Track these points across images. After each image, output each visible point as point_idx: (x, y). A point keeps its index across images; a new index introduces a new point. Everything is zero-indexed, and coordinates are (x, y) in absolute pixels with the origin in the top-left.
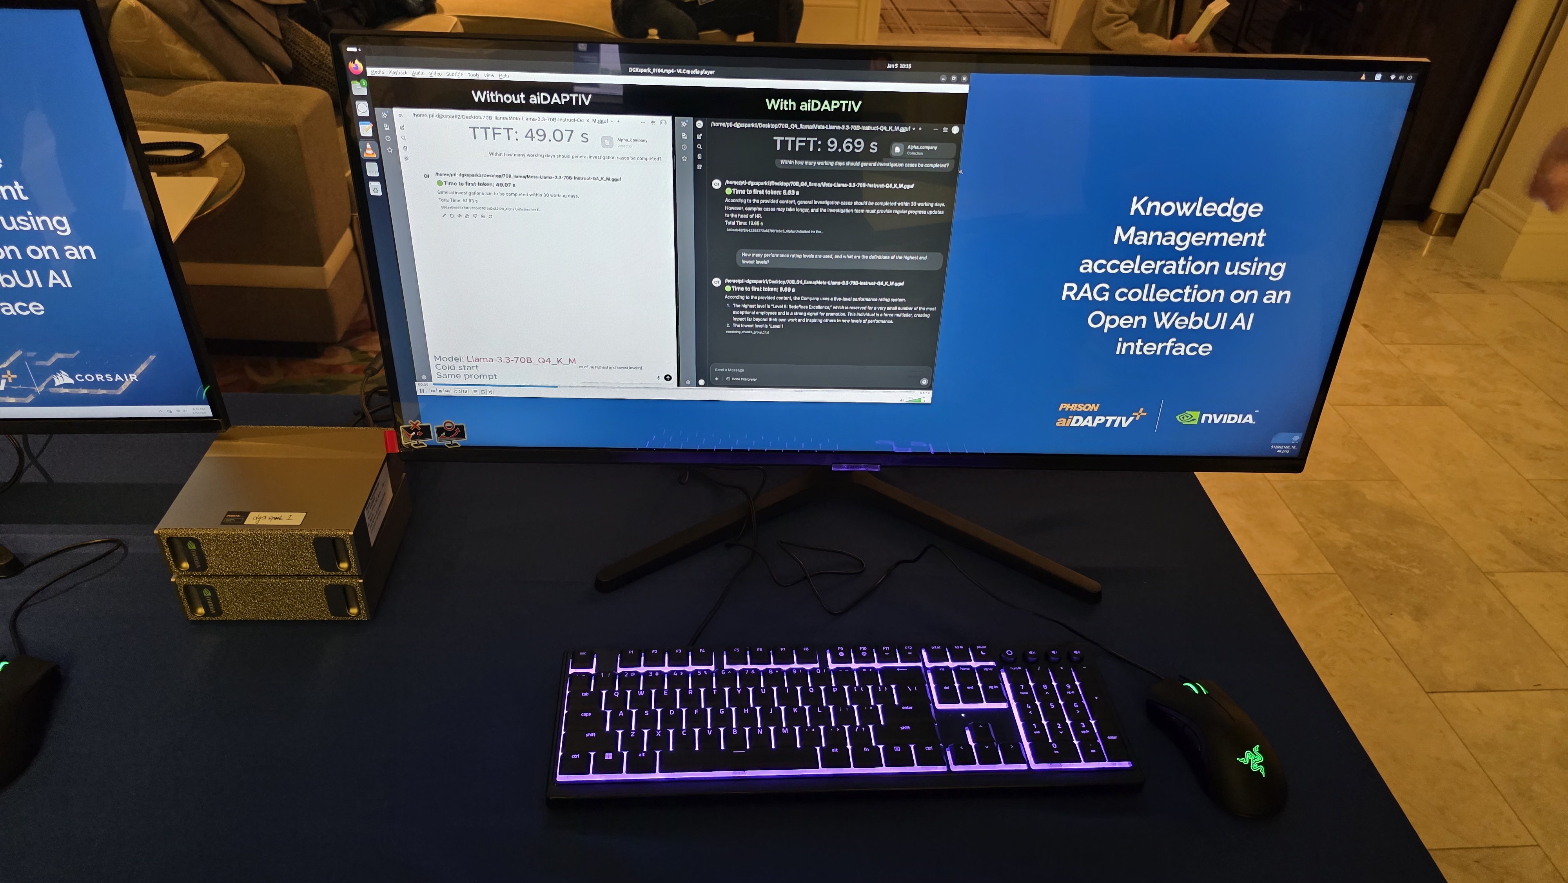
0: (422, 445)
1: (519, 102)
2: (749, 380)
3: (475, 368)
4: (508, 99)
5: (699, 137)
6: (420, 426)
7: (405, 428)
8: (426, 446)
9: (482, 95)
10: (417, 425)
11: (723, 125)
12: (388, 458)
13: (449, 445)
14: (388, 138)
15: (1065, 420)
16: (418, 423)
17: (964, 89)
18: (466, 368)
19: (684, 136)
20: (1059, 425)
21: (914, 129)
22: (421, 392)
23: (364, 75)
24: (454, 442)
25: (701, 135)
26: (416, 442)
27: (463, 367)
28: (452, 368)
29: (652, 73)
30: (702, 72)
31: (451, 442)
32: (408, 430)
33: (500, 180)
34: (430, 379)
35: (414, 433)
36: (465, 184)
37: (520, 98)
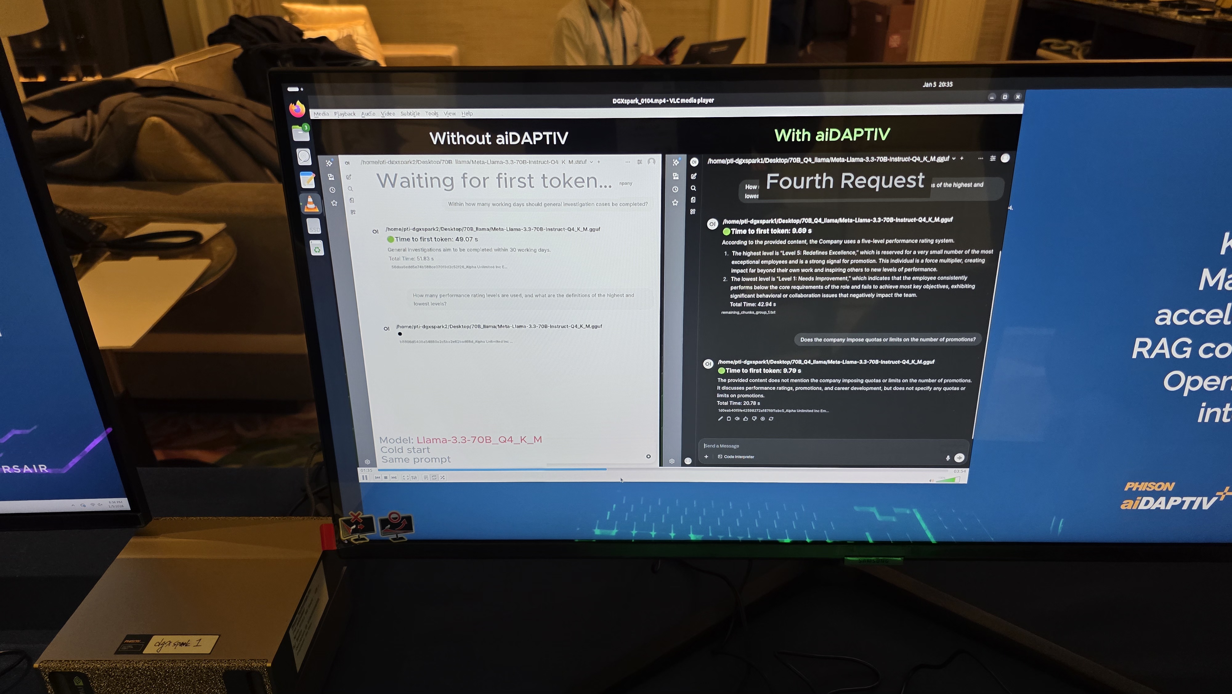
0: (363, 539)
1: (484, 143)
2: (744, 457)
3: (426, 450)
4: (471, 139)
5: (693, 177)
6: (362, 518)
7: (344, 521)
8: (368, 540)
9: (442, 137)
10: (359, 517)
11: (723, 161)
12: (325, 556)
13: (394, 539)
14: (332, 190)
15: (1133, 502)
16: (359, 514)
17: (1017, 109)
18: (415, 451)
19: (676, 176)
20: (1125, 508)
21: (954, 159)
22: (363, 479)
23: (306, 116)
24: (400, 535)
25: (696, 174)
26: (356, 536)
27: (412, 450)
28: (400, 451)
29: (640, 104)
30: (699, 101)
31: (397, 536)
32: (348, 523)
33: (459, 234)
34: (374, 464)
35: (354, 527)
36: (419, 239)
37: (486, 138)
